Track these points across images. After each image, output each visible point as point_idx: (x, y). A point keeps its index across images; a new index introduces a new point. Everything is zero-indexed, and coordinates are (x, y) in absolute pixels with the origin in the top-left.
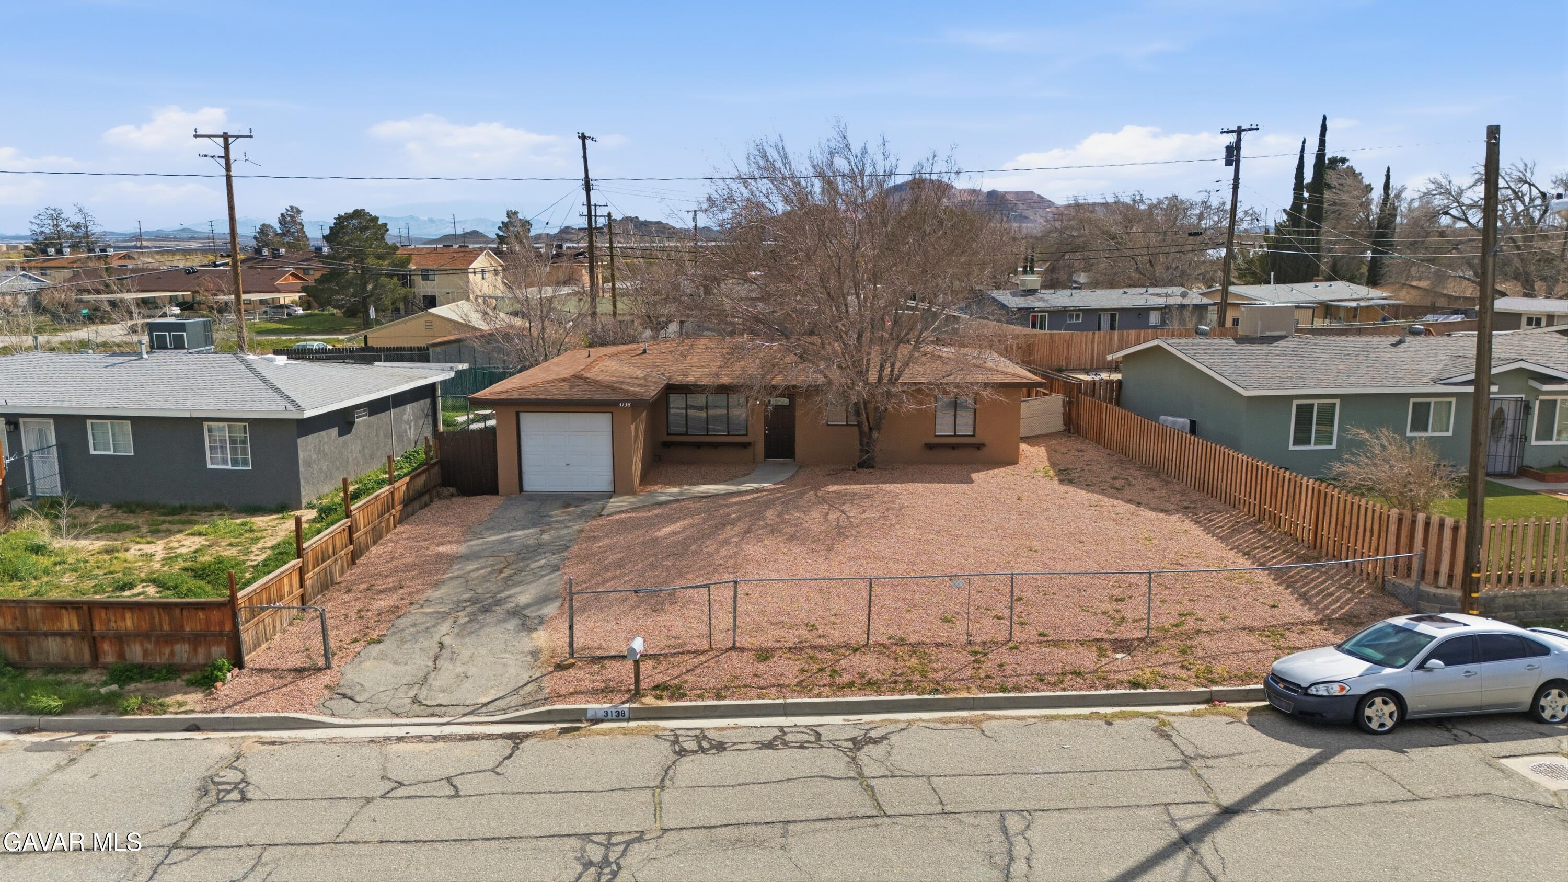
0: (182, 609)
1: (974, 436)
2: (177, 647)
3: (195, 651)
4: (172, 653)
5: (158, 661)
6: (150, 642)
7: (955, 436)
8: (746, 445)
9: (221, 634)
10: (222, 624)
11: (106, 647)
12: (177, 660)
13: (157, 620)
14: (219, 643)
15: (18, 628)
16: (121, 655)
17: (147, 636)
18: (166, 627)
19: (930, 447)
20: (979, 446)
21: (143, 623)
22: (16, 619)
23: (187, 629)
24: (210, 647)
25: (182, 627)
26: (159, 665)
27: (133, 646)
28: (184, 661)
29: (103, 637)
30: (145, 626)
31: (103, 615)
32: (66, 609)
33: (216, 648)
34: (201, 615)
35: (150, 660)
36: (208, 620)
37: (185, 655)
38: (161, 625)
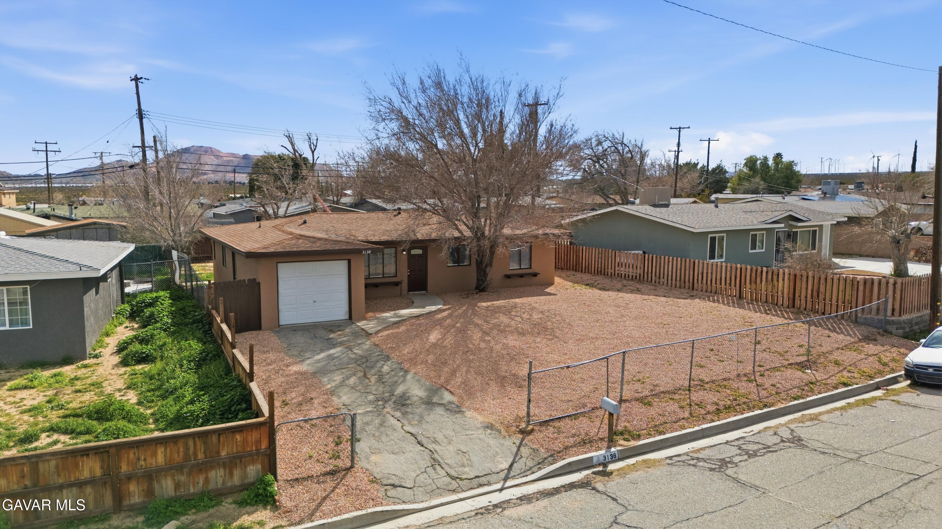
0: (219, 435)
1: (530, 268)
2: (212, 474)
3: (231, 475)
4: (207, 480)
5: (192, 491)
6: (182, 473)
7: (520, 269)
8: (397, 284)
9: (258, 452)
10: (258, 442)
11: (133, 487)
12: (212, 486)
13: (192, 450)
14: (253, 462)
15: (26, 487)
16: (150, 493)
17: (179, 468)
18: (201, 456)
19: (508, 277)
20: (535, 275)
21: (176, 455)
22: (23, 477)
23: (223, 453)
24: (246, 467)
25: (218, 452)
26: (194, 494)
27: (163, 482)
28: (219, 486)
29: (129, 478)
30: (178, 458)
31: (132, 455)
32: (87, 455)
33: (252, 468)
34: (238, 437)
35: (182, 491)
36: (245, 441)
37: (220, 481)
38: (195, 455)
